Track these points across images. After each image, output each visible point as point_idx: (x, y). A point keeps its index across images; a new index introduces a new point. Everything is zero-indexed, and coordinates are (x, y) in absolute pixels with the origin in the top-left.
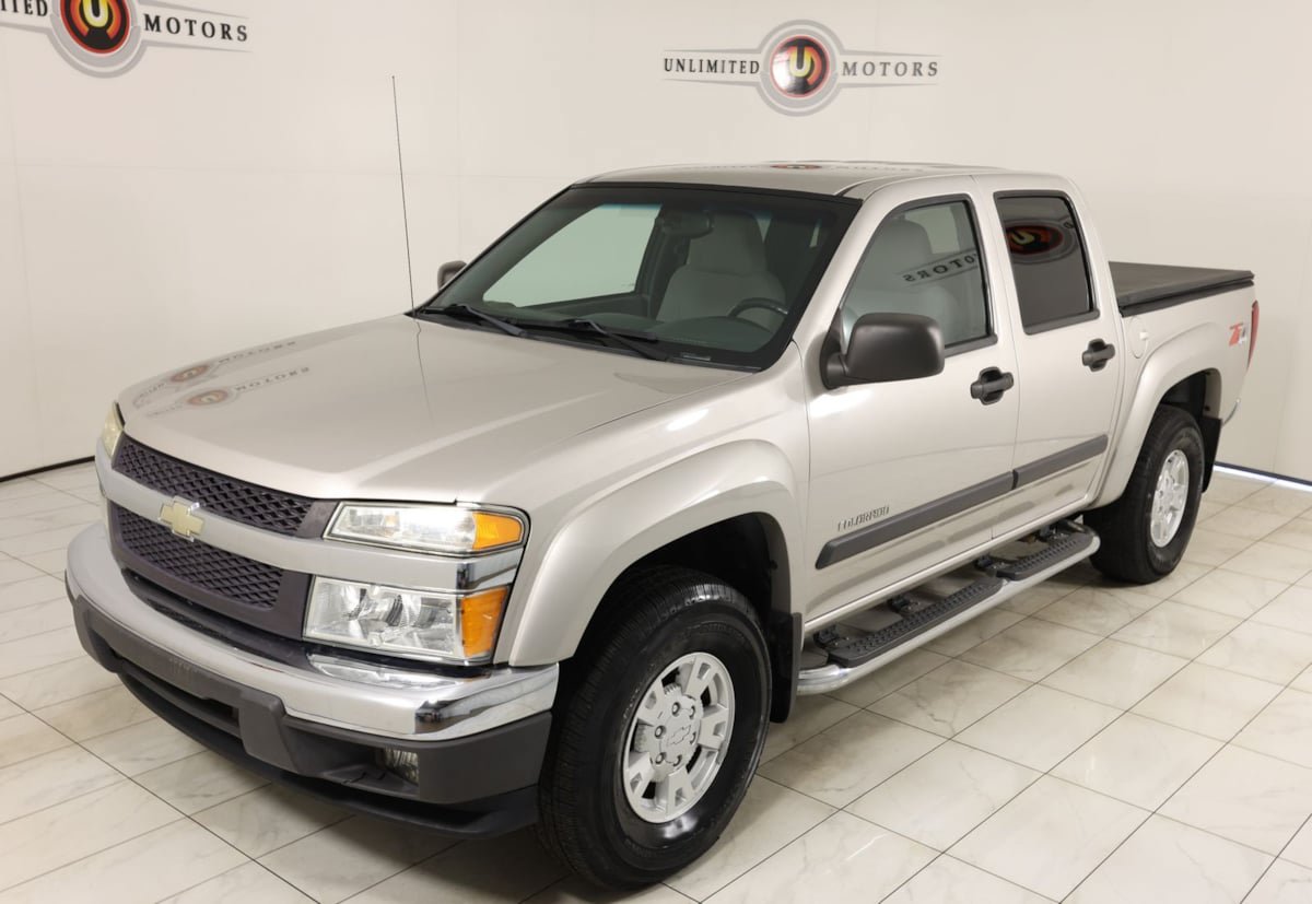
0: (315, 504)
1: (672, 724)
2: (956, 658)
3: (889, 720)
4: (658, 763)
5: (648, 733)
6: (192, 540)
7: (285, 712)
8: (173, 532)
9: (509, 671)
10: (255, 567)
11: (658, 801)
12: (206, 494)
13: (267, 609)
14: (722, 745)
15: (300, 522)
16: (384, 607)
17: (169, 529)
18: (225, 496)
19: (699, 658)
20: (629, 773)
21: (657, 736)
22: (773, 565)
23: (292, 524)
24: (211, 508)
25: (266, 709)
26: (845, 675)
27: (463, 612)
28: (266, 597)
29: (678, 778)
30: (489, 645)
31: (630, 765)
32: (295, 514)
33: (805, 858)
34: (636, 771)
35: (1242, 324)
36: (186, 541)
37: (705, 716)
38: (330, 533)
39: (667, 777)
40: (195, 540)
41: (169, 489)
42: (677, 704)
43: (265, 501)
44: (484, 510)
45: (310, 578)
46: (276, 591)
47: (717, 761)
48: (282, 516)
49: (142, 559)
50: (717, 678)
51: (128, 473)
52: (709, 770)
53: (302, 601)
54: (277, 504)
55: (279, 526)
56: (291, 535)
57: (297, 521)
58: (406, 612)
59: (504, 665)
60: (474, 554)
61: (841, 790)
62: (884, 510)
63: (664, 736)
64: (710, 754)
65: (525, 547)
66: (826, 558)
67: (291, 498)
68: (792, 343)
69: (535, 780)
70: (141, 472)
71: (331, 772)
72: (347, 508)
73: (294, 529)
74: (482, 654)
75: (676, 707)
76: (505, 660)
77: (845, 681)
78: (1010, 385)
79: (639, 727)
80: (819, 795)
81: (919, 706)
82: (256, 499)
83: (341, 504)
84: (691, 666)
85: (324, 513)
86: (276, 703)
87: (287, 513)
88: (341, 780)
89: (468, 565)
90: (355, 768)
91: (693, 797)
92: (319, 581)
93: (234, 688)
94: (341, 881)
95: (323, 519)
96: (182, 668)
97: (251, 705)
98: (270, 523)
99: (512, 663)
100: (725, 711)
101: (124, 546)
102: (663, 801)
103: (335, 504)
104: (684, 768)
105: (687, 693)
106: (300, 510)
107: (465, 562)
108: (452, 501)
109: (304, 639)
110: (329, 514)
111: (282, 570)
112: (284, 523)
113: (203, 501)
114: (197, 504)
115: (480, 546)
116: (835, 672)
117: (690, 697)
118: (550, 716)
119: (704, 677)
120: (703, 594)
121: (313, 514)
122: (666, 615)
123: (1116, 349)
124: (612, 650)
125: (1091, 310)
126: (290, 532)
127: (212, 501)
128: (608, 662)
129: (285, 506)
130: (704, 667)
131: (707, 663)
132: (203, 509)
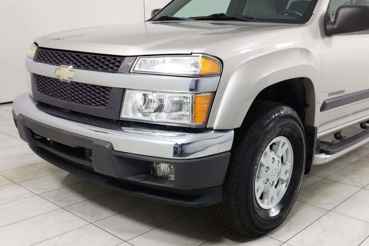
0: (126, 58)
1: (272, 166)
2: (353, 163)
3: (335, 182)
4: (266, 183)
5: (263, 169)
6: (69, 82)
7: (113, 149)
8: (61, 80)
9: (213, 132)
10: (99, 89)
11: (264, 201)
12: (76, 61)
13: (103, 107)
14: (288, 179)
15: (119, 66)
16: (155, 105)
17: (59, 79)
18: (85, 61)
19: (282, 139)
21: (266, 171)
22: (308, 105)
23: (116, 68)
24: (78, 67)
25: (106, 147)
26: (326, 159)
27: (195, 102)
28: (103, 102)
29: (272, 191)
30: (204, 120)
31: (257, 181)
32: (117, 64)
33: (323, 228)
34: (259, 186)
36: (66, 83)
37: (282, 166)
38: (133, 70)
39: (268, 191)
40: (71, 81)
41: (58, 62)
43: (103, 60)
44: (205, 56)
45: (124, 90)
46: (108, 99)
47: (286, 187)
48: (111, 65)
49: (46, 96)
50: (287, 151)
51: (41, 61)
52: (283, 188)
53: (120, 101)
54: (109, 61)
55: (110, 70)
56: (115, 73)
57: (118, 66)
58: (165, 108)
59: (211, 129)
60: (201, 76)
61: (327, 204)
62: (343, 91)
63: (269, 171)
64: (282, 183)
65: (221, 76)
66: (324, 107)
67: (115, 57)
68: (313, 15)
69: (222, 183)
70: (46, 59)
71: (132, 177)
72: (141, 59)
73: (117, 70)
74: (201, 123)
75: (273, 159)
76: (212, 127)
77: (326, 161)
79: (261, 166)
80: (319, 206)
81: (346, 178)
82: (99, 60)
83: (138, 57)
84: (279, 142)
85: (130, 61)
86: (109, 145)
87: (113, 64)
88: (137, 180)
89: (197, 80)
90: (143, 176)
91: (278, 200)
92: (127, 92)
93: (89, 140)
94: (129, 232)
95: (130, 64)
96: (66, 134)
97: (97, 146)
98: (106, 69)
99: (215, 128)
100: (289, 165)
101: (38, 92)
102: (266, 200)
103: (135, 57)
104: (274, 187)
105: (277, 154)
106: (120, 62)
107: (196, 79)
108: (190, 53)
109: (120, 119)
110: (133, 62)
111: (111, 88)
112: (112, 68)
113: (74, 65)
114: (71, 67)
115: (203, 73)
116: (323, 156)
117: (278, 157)
118: (229, 153)
119: (283, 149)
120: (286, 110)
121: (125, 62)
122: (273, 116)
124: (253, 128)
126: (115, 71)
127: (79, 64)
129: (112, 61)
130: (284, 144)
131: (286, 142)
132: (74, 68)
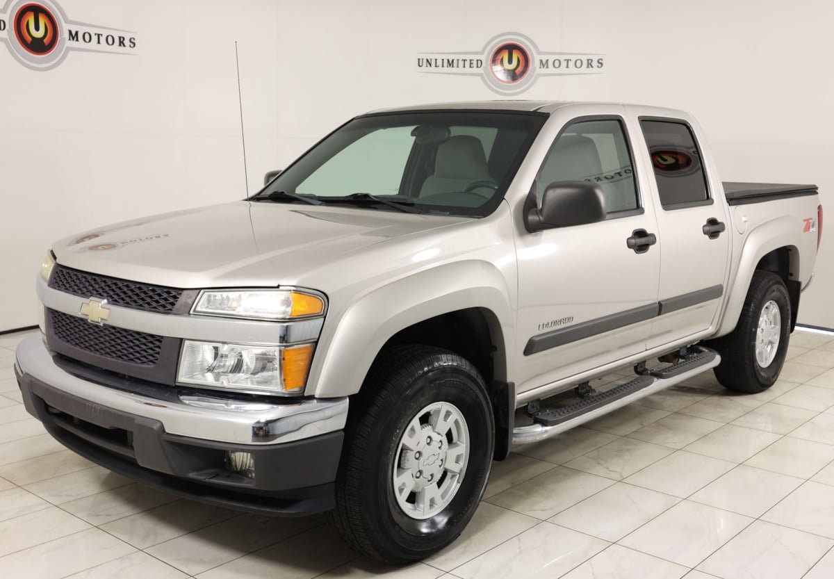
0: (185, 292)
1: (427, 451)
2: (625, 436)
3: (577, 472)
4: (417, 477)
5: (410, 456)
6: (102, 325)
7: (164, 431)
8: (89, 321)
9: (315, 401)
10: (145, 338)
11: (418, 506)
12: (112, 293)
13: (151, 366)
14: (461, 470)
15: (175, 304)
16: (231, 362)
17: (87, 320)
18: (125, 293)
19: (444, 406)
20: (398, 481)
21: (417, 459)
22: (494, 349)
23: (169, 307)
24: (114, 302)
25: (153, 429)
26: (546, 431)
27: (284, 359)
28: (151, 358)
29: (431, 491)
30: (301, 384)
31: (398, 476)
32: (171, 300)
33: (520, 548)
34: (402, 483)
35: (811, 219)
36: (97, 326)
37: (449, 448)
38: (194, 311)
39: (423, 489)
40: (104, 324)
41: (86, 293)
42: (429, 437)
43: (151, 294)
44: (299, 290)
45: (181, 340)
46: (158, 353)
47: (458, 482)
48: (163, 302)
49: (68, 344)
50: (456, 422)
51: (59, 288)
52: (453, 486)
53: (176, 357)
54: (159, 295)
55: (161, 309)
56: (168, 314)
57: (173, 304)
58: (244, 367)
59: (311, 398)
60: (291, 320)
61: (544, 510)
62: (570, 319)
63: (421, 458)
64: (453, 477)
65: (325, 317)
66: (531, 348)
67: (169, 290)
68: (504, 200)
69: (334, 479)
70: (68, 286)
71: (195, 473)
72: (206, 294)
73: (171, 310)
74: (296, 389)
75: (429, 439)
76: (312, 394)
77: (545, 436)
78: (654, 242)
79: (404, 451)
80: (530, 513)
81: (598, 463)
82: (145, 293)
83: (202, 291)
84: (438, 412)
85: (190, 297)
86: (158, 425)
87: (166, 299)
88: (202, 478)
89: (287, 326)
90: (212, 470)
91: (442, 504)
92: (187, 343)
93: (129, 418)
94: (201, 562)
95: (190, 301)
96: (95, 408)
97: (142, 427)
98: (155, 308)
99: (317, 396)
100: (463, 448)
101: (56, 337)
102: (421, 506)
103: (198, 291)
104: (435, 484)
105: (436, 430)
106: (175, 297)
107: (285, 324)
108: (276, 285)
109: (177, 384)
110: (194, 298)
111: (162, 337)
112: (164, 306)
113: (109, 298)
114: (106, 301)
115: (295, 315)
116: (538, 429)
117: (439, 434)
118: (343, 433)
119: (448, 421)
120: (446, 361)
121: (183, 298)
122: (421, 372)
123: (726, 225)
124: (384, 393)
125: (707, 199)
126: (167, 312)
127: (116, 297)
128: (382, 400)
129: (165, 295)
130: (448, 414)
131: (450, 410)
132: (109, 303)
